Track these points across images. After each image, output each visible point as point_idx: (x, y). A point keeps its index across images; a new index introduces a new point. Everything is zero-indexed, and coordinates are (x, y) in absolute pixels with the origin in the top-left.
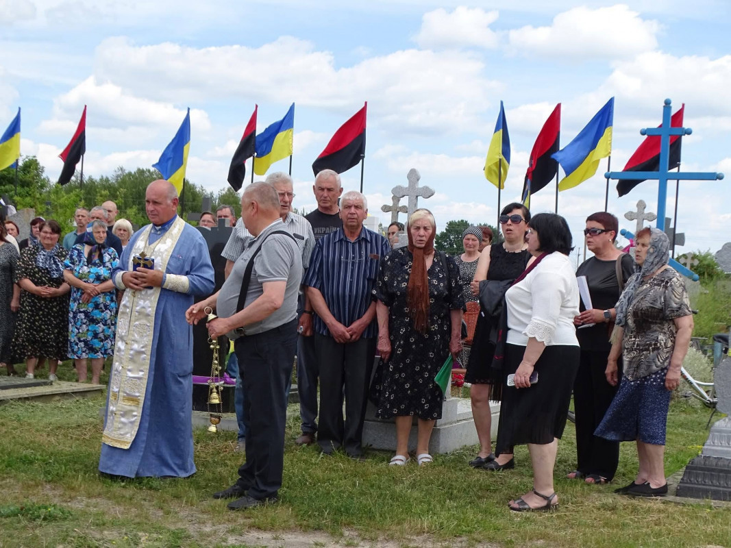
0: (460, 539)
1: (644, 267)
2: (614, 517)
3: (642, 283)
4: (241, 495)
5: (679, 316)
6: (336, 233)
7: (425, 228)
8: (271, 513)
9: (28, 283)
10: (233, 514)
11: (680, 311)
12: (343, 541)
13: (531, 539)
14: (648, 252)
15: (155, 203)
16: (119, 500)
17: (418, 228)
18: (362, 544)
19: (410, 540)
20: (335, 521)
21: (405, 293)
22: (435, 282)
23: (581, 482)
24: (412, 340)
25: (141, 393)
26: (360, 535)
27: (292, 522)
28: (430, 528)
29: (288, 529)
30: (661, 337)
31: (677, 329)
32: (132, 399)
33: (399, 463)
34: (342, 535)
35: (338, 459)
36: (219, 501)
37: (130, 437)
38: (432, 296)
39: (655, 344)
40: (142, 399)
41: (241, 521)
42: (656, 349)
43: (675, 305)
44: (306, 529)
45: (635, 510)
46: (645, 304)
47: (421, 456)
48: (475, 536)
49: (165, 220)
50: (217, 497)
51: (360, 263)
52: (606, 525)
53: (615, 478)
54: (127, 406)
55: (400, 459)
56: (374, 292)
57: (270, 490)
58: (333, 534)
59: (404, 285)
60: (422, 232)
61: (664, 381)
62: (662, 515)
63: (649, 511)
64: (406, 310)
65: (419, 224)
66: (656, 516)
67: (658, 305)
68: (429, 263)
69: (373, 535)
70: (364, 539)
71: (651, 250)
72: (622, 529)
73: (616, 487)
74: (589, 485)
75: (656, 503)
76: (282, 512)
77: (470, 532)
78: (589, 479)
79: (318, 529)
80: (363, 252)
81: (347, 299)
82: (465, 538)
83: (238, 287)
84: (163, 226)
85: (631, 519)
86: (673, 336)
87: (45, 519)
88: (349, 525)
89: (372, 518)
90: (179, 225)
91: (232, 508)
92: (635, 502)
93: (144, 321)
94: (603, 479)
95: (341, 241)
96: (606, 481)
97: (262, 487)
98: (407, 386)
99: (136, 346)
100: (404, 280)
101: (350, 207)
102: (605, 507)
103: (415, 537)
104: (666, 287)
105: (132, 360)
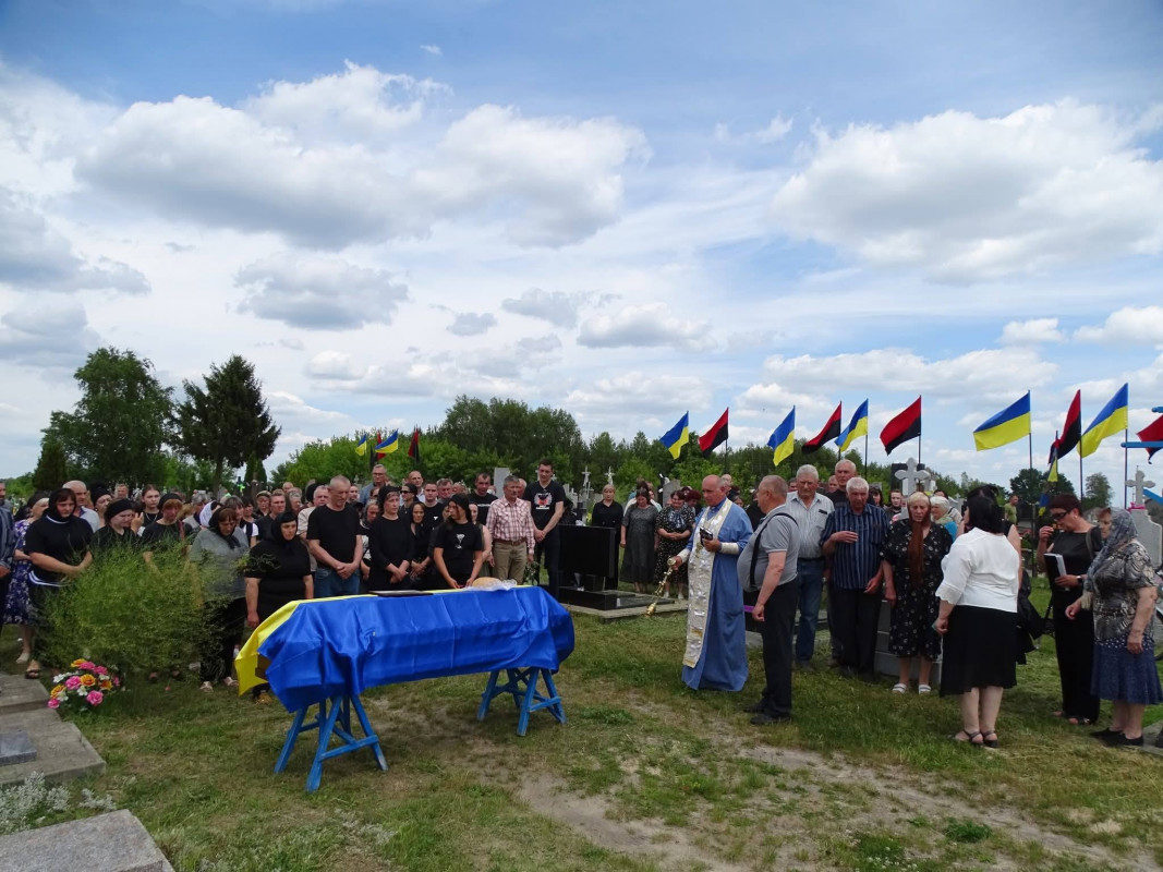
0: (930, 774)
1: (1109, 541)
2: (1084, 765)
3: (1108, 555)
4: (762, 711)
5: (1140, 587)
6: (844, 508)
7: (922, 507)
8: (781, 731)
9: (663, 531)
10: (753, 727)
11: (1141, 582)
12: (831, 763)
13: (994, 782)
14: (1110, 529)
15: (709, 491)
16: (675, 707)
17: (916, 507)
18: (846, 767)
19: (885, 769)
20: (828, 745)
21: (906, 555)
22: (930, 548)
23: (1064, 721)
24: (914, 594)
25: (703, 627)
26: (846, 759)
27: (796, 740)
28: (905, 761)
29: (790, 746)
30: (1123, 604)
31: (1139, 598)
32: (697, 631)
33: (901, 690)
34: (831, 758)
35: (853, 682)
36: (746, 714)
37: (696, 660)
38: (927, 559)
39: (1119, 611)
40: (704, 632)
41: (757, 735)
42: (1120, 615)
43: (1134, 577)
44: (804, 748)
45: (1107, 759)
46: (1107, 574)
47: (921, 686)
48: (944, 772)
49: (717, 502)
50: (745, 711)
51: (865, 531)
52: (1074, 773)
53: (1100, 719)
54: (695, 636)
55: (900, 688)
56: (882, 554)
57: (783, 710)
58: (824, 756)
59: (904, 550)
60: (919, 510)
61: (1126, 644)
62: (1134, 768)
63: (1121, 762)
64: (907, 569)
65: (917, 504)
66: (1126, 770)
67: (1119, 576)
68: (925, 533)
69: (856, 761)
70: (848, 763)
71: (1113, 527)
72: (1088, 780)
73: (1098, 729)
74: (1072, 724)
75: (1130, 755)
76: (790, 731)
77: (940, 768)
78: (1073, 720)
79: (813, 749)
80: (867, 522)
81: (857, 558)
82: (934, 773)
83: (751, 554)
84: (716, 508)
85: (1101, 770)
86: (1135, 603)
87: (610, 723)
88: (839, 748)
89: (859, 745)
90: (728, 504)
91: (753, 722)
92: (1109, 750)
93: (704, 575)
94: (1086, 720)
95: (848, 514)
96: (1090, 723)
97: (776, 708)
98: (915, 631)
99: (700, 593)
100: (904, 546)
101: (856, 494)
102: (1078, 753)
103: (891, 767)
104: (1127, 560)
105: (697, 603)
